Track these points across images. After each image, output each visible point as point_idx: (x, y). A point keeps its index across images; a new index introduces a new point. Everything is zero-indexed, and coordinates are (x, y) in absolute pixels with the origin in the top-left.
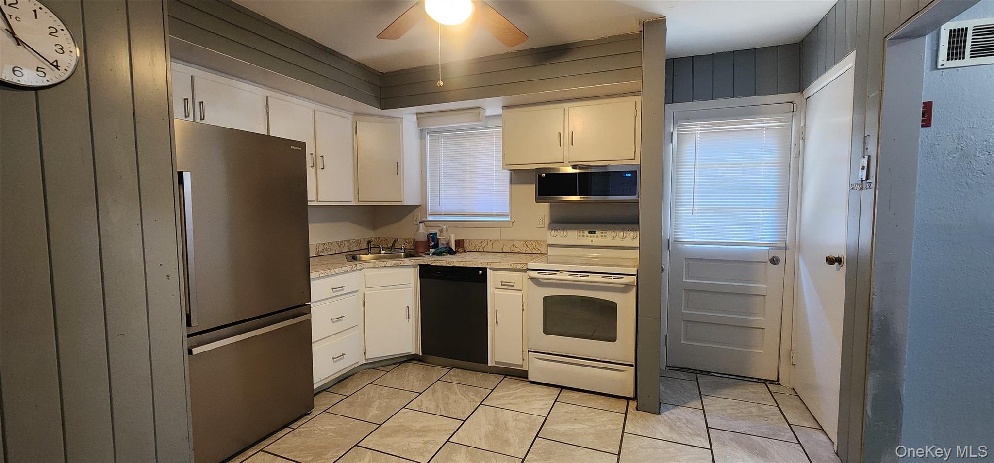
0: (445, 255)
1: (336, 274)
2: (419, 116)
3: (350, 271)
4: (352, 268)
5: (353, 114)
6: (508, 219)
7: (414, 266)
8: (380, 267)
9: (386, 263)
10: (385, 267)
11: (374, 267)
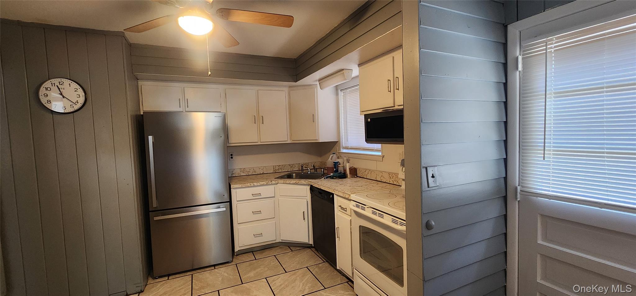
0: (335, 179)
1: (254, 186)
2: (320, 82)
3: (267, 185)
4: (268, 182)
5: (288, 87)
6: (380, 154)
7: (308, 185)
8: (287, 184)
9: (290, 181)
10: (290, 184)
11: (283, 183)
